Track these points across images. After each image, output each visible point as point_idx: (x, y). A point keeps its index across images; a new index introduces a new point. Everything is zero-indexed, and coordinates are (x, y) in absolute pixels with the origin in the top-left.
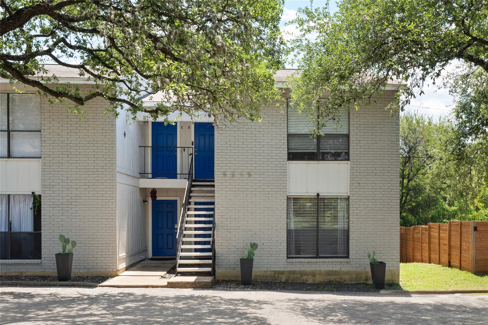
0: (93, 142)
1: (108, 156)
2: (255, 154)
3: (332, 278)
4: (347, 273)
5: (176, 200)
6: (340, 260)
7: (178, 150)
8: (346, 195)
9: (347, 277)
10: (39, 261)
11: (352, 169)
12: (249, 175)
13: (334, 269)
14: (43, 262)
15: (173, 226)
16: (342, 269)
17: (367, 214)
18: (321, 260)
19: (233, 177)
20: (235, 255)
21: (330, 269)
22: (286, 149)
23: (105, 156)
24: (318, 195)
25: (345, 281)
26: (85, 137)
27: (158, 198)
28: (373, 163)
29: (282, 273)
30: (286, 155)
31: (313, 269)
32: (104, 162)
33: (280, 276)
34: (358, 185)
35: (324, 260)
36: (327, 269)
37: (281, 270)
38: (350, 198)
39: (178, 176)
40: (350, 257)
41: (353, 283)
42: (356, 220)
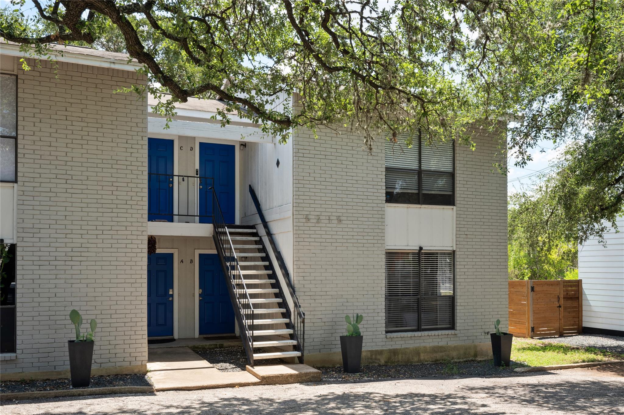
0: (110, 162)
2: (347, 192)
3: (438, 356)
4: (455, 348)
5: (172, 255)
7: (176, 179)
8: (451, 249)
9: (454, 354)
10: (13, 355)
11: (458, 216)
12: (340, 221)
13: (441, 344)
14: (19, 356)
16: (450, 344)
17: (475, 273)
18: (426, 333)
19: (318, 223)
20: (322, 332)
21: (436, 344)
22: (384, 188)
24: (421, 248)
25: (453, 358)
26: (96, 152)
27: (158, 251)
28: (481, 210)
29: (381, 352)
30: (384, 195)
31: (418, 345)
33: (378, 357)
34: (465, 236)
35: (430, 333)
36: (432, 345)
37: (379, 348)
38: (457, 253)
40: (458, 328)
41: (461, 360)
42: (463, 280)
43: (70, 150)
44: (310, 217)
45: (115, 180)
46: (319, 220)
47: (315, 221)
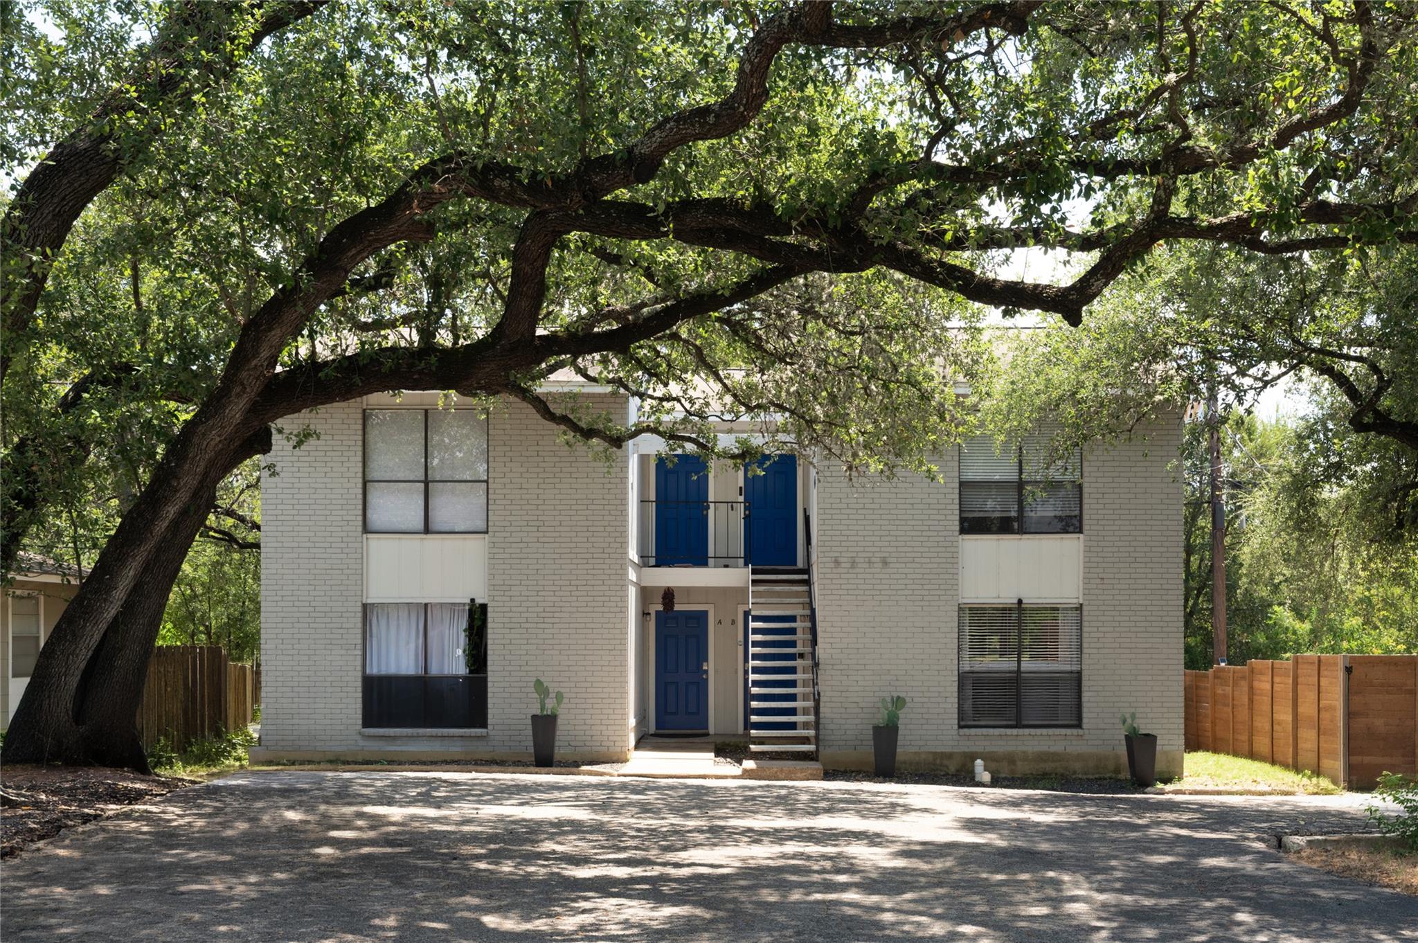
0: (585, 502)
1: (612, 529)
2: (897, 522)
3: (1048, 767)
4: (1079, 757)
5: (706, 613)
6: (1063, 731)
8: (1075, 601)
9: (1077, 766)
10: (483, 731)
11: (1088, 549)
12: (885, 563)
13: (1053, 749)
14: (492, 733)
15: (699, 666)
16: (1068, 750)
17: (1118, 640)
18: (1027, 731)
19: (852, 567)
20: (857, 721)
21: (1045, 749)
22: (957, 512)
23: (608, 529)
24: (1020, 602)
25: (1075, 773)
26: (570, 491)
27: (677, 608)
28: (1130, 538)
29: (950, 756)
30: (957, 523)
31: (1011, 749)
32: (607, 540)
33: (946, 762)
34: (1099, 581)
35: (1033, 731)
36: (1038, 749)
37: (948, 750)
38: (1085, 608)
39: (711, 561)
40: (1084, 726)
41: (1091, 777)
42: (1095, 651)
43: (541, 491)
44: (841, 560)
45: (590, 523)
46: (853, 565)
47: (849, 565)
